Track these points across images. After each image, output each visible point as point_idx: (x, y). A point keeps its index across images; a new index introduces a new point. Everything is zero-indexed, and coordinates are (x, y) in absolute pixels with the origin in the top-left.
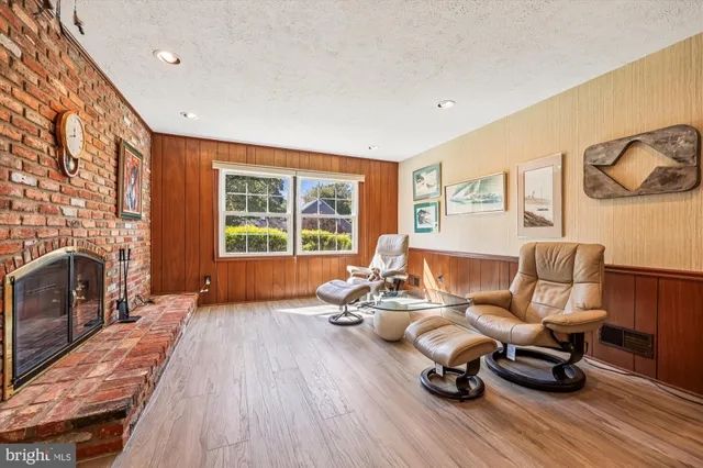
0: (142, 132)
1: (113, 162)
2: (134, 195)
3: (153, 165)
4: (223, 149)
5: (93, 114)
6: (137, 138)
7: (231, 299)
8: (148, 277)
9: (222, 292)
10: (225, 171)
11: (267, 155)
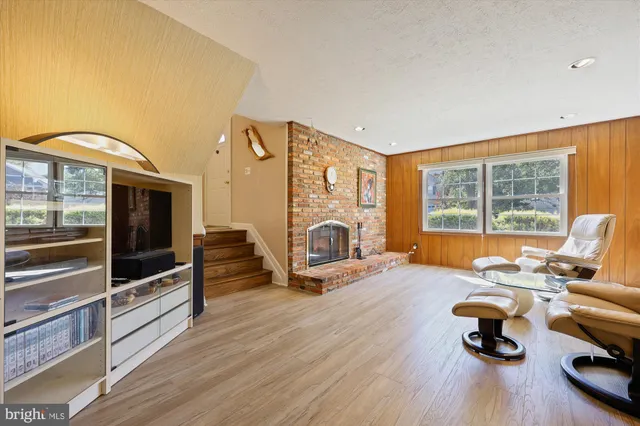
0: (378, 159)
1: (356, 180)
2: (370, 194)
3: (388, 175)
4: (425, 156)
5: (344, 162)
6: (374, 163)
7: (430, 262)
8: (384, 240)
9: (424, 256)
10: (426, 171)
11: (458, 151)
